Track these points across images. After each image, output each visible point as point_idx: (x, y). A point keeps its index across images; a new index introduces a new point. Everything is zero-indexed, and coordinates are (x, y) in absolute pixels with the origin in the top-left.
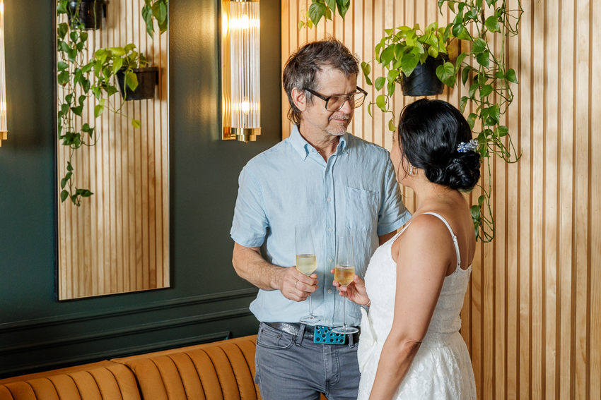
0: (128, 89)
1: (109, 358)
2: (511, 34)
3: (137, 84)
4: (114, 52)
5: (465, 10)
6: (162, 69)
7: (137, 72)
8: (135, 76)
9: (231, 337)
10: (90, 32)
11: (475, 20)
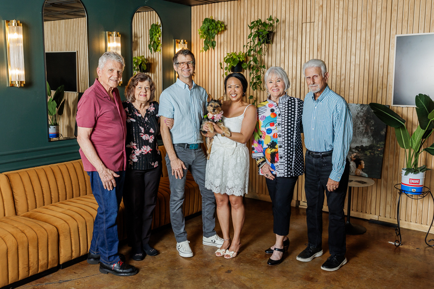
0: (143, 69)
3: (146, 68)
8: (145, 66)
11: (254, 51)
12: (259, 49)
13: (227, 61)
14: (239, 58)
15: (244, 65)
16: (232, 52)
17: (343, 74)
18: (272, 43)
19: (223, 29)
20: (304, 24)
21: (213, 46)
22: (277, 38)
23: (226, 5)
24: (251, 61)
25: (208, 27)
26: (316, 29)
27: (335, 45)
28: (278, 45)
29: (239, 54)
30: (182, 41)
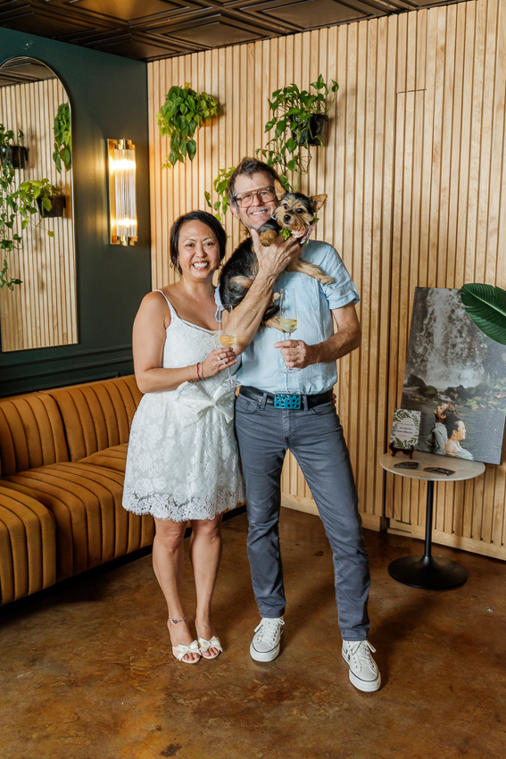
0: (45, 210)
1: (38, 391)
2: (303, 173)
3: (50, 207)
4: (34, 184)
5: (274, 157)
6: (68, 197)
7: (51, 198)
8: (49, 201)
9: (119, 376)
10: (17, 171)
11: (280, 164)
12: (289, 158)
13: (220, 188)
17: (493, 218)
18: (326, 144)
19: (212, 111)
20: (401, 97)
21: (191, 152)
22: (337, 133)
23: (222, 57)
25: (178, 107)
26: (429, 106)
27: (475, 145)
28: (341, 150)
30: (122, 142)
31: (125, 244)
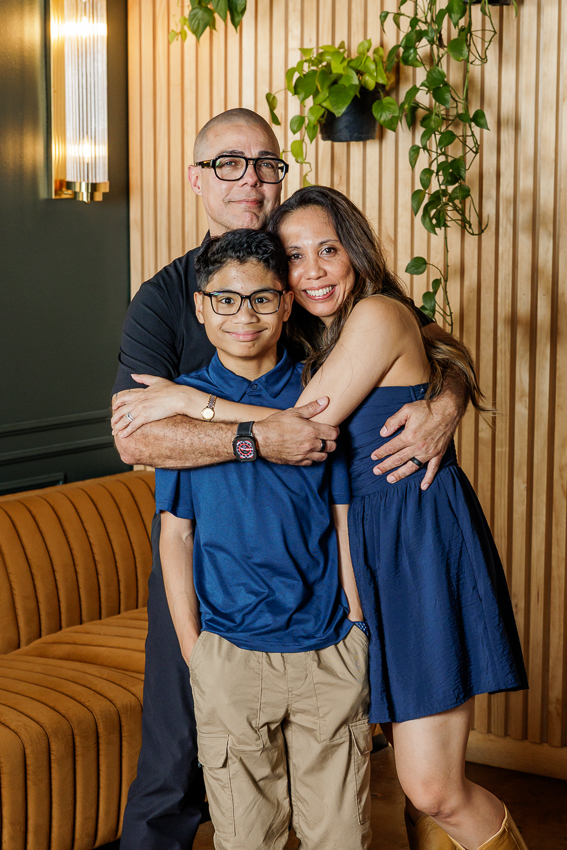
2: (477, 62)
9: (66, 481)
11: (431, 42)
12: (455, 34)
13: (301, 87)
14: (360, 73)
15: (383, 109)
16: (326, 41)
18: (522, 3)
21: (235, 12)
24: (415, 90)
29: (362, 55)
31: (84, 197)
